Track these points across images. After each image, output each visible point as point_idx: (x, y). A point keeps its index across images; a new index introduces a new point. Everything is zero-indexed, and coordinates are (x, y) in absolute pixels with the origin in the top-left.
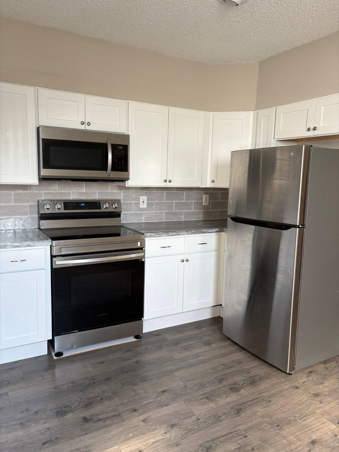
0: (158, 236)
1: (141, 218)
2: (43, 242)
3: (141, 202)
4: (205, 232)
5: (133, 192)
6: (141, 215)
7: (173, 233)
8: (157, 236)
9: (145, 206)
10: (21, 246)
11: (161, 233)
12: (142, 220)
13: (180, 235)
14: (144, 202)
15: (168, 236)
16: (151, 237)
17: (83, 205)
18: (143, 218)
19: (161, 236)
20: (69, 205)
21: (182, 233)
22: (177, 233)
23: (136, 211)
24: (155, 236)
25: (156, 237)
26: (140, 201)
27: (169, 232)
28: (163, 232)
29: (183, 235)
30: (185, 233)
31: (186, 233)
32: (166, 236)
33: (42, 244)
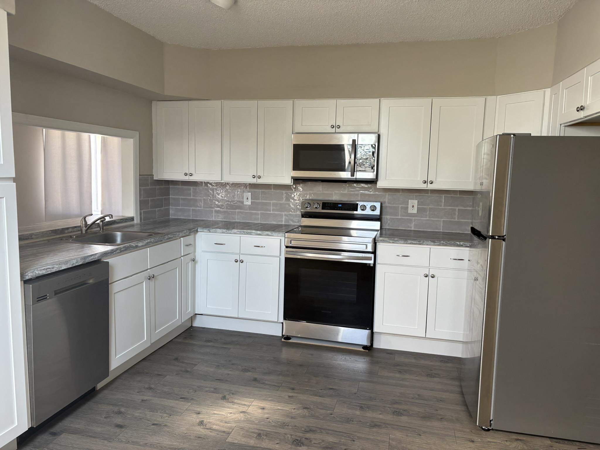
0: (393, 242)
1: (409, 225)
2: (279, 233)
3: (410, 206)
4: (462, 246)
5: (401, 195)
6: (410, 221)
7: (413, 241)
8: (391, 241)
9: (415, 211)
10: (262, 234)
11: (396, 239)
12: (411, 228)
13: (423, 244)
14: (413, 206)
15: (407, 243)
16: (383, 242)
17: (340, 205)
18: (413, 225)
19: (397, 242)
20: (327, 205)
21: (425, 242)
22: (419, 242)
23: (403, 216)
24: (389, 241)
25: (390, 243)
26: (408, 205)
27: (408, 239)
28: (400, 238)
29: (427, 245)
30: (430, 243)
31: (433, 243)
32: (403, 243)
33: (278, 235)
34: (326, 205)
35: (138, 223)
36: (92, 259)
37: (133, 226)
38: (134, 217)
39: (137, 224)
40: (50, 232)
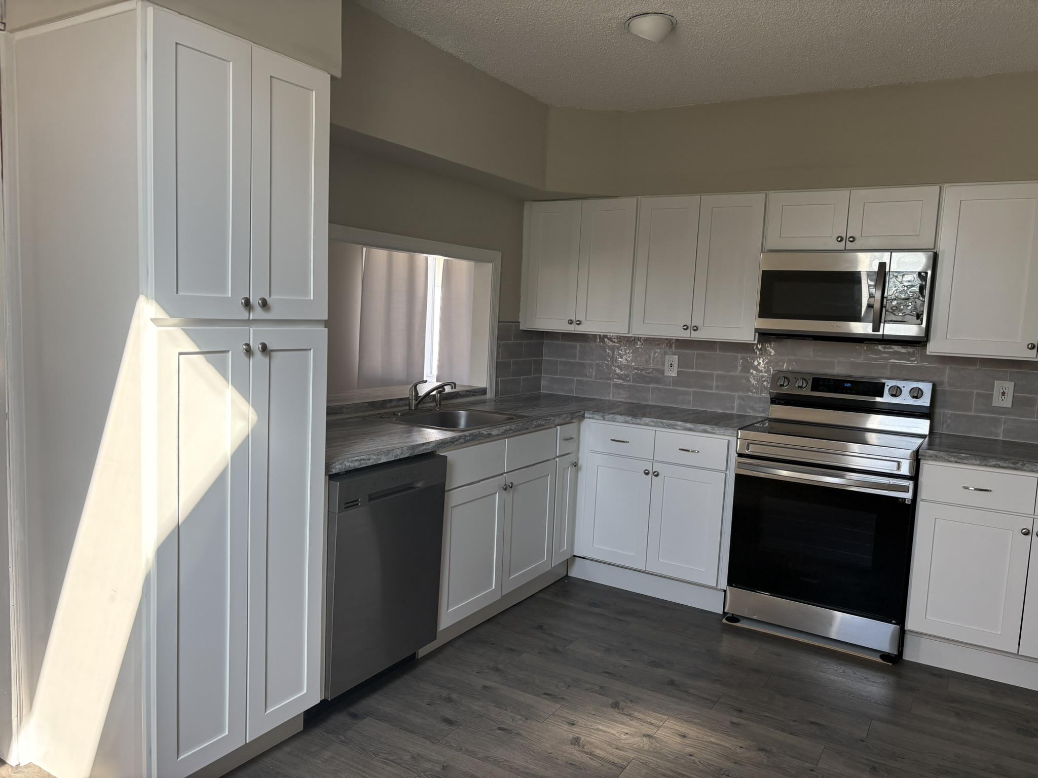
0: (957, 460)
1: (993, 429)
2: (726, 430)
3: (996, 393)
5: (977, 369)
6: (996, 422)
7: (1000, 461)
8: (953, 459)
9: (1007, 403)
11: (963, 455)
12: (997, 435)
13: (1022, 469)
14: (1004, 394)
15: (986, 465)
16: (935, 460)
17: (849, 385)
18: (1001, 430)
19: (965, 461)
20: (821, 383)
21: (1028, 465)
22: (1013, 464)
23: (981, 412)
24: (946, 458)
25: (949, 461)
26: (993, 391)
27: (990, 457)
28: (972, 455)
29: (1032, 471)
32: (979, 465)
34: (819, 383)
35: (492, 398)
36: (423, 450)
37: (484, 402)
38: (486, 388)
39: (490, 400)
40: (367, 404)
